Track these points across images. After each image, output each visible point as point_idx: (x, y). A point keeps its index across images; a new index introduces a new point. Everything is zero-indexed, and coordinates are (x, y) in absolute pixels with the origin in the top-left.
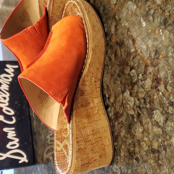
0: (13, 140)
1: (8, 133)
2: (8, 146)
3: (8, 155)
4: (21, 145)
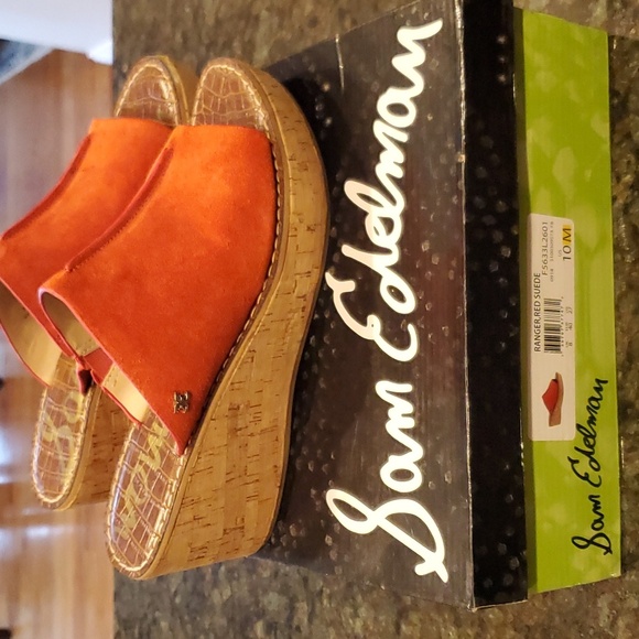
1: (389, 406)
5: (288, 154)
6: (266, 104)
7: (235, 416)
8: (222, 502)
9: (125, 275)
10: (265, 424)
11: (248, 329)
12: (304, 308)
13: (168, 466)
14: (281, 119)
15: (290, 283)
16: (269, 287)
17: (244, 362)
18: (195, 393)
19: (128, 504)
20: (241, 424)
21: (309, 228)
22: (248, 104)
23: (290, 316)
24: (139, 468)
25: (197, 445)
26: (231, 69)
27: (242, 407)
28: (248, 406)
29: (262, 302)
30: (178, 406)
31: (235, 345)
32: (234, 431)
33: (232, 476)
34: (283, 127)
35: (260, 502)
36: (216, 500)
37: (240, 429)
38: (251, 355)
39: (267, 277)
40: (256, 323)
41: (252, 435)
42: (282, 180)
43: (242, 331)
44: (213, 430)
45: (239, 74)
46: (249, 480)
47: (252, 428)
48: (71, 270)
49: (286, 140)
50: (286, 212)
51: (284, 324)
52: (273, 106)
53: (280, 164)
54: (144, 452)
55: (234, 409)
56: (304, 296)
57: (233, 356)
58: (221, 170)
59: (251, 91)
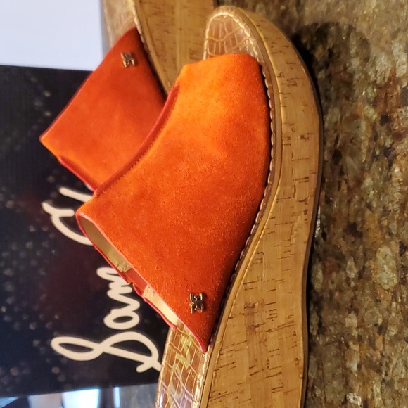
0: (122, 305)
1: (110, 282)
2: (109, 321)
3: (106, 347)
4: (146, 321)
5: (276, 72)
6: (254, 34)
7: (252, 314)
8: (248, 394)
9: (142, 195)
10: (281, 320)
11: (254, 233)
12: (306, 212)
13: (195, 363)
14: (268, 44)
15: (289, 189)
16: (269, 193)
17: (253, 264)
18: (209, 294)
19: (169, 399)
20: (257, 321)
21: (302, 137)
22: (240, 38)
23: (293, 219)
24: (175, 367)
25: (218, 342)
26: (225, 13)
27: (257, 304)
28: (263, 304)
29: (265, 207)
30: (194, 307)
31: (243, 247)
32: (252, 328)
33: (255, 369)
34: (270, 50)
35: (285, 393)
36: (242, 392)
37: (258, 326)
38: (259, 256)
39: (266, 184)
40: (260, 227)
41: (270, 331)
42: (272, 95)
43: (248, 234)
44: (231, 327)
45: (232, 15)
46: (272, 373)
47: (270, 325)
48: (98, 196)
49: (274, 61)
50: (278, 124)
51: (288, 226)
52: (261, 34)
53: (270, 81)
54: (179, 352)
55: (250, 307)
56: (304, 201)
57: (243, 258)
58: (217, 94)
59: (242, 26)
